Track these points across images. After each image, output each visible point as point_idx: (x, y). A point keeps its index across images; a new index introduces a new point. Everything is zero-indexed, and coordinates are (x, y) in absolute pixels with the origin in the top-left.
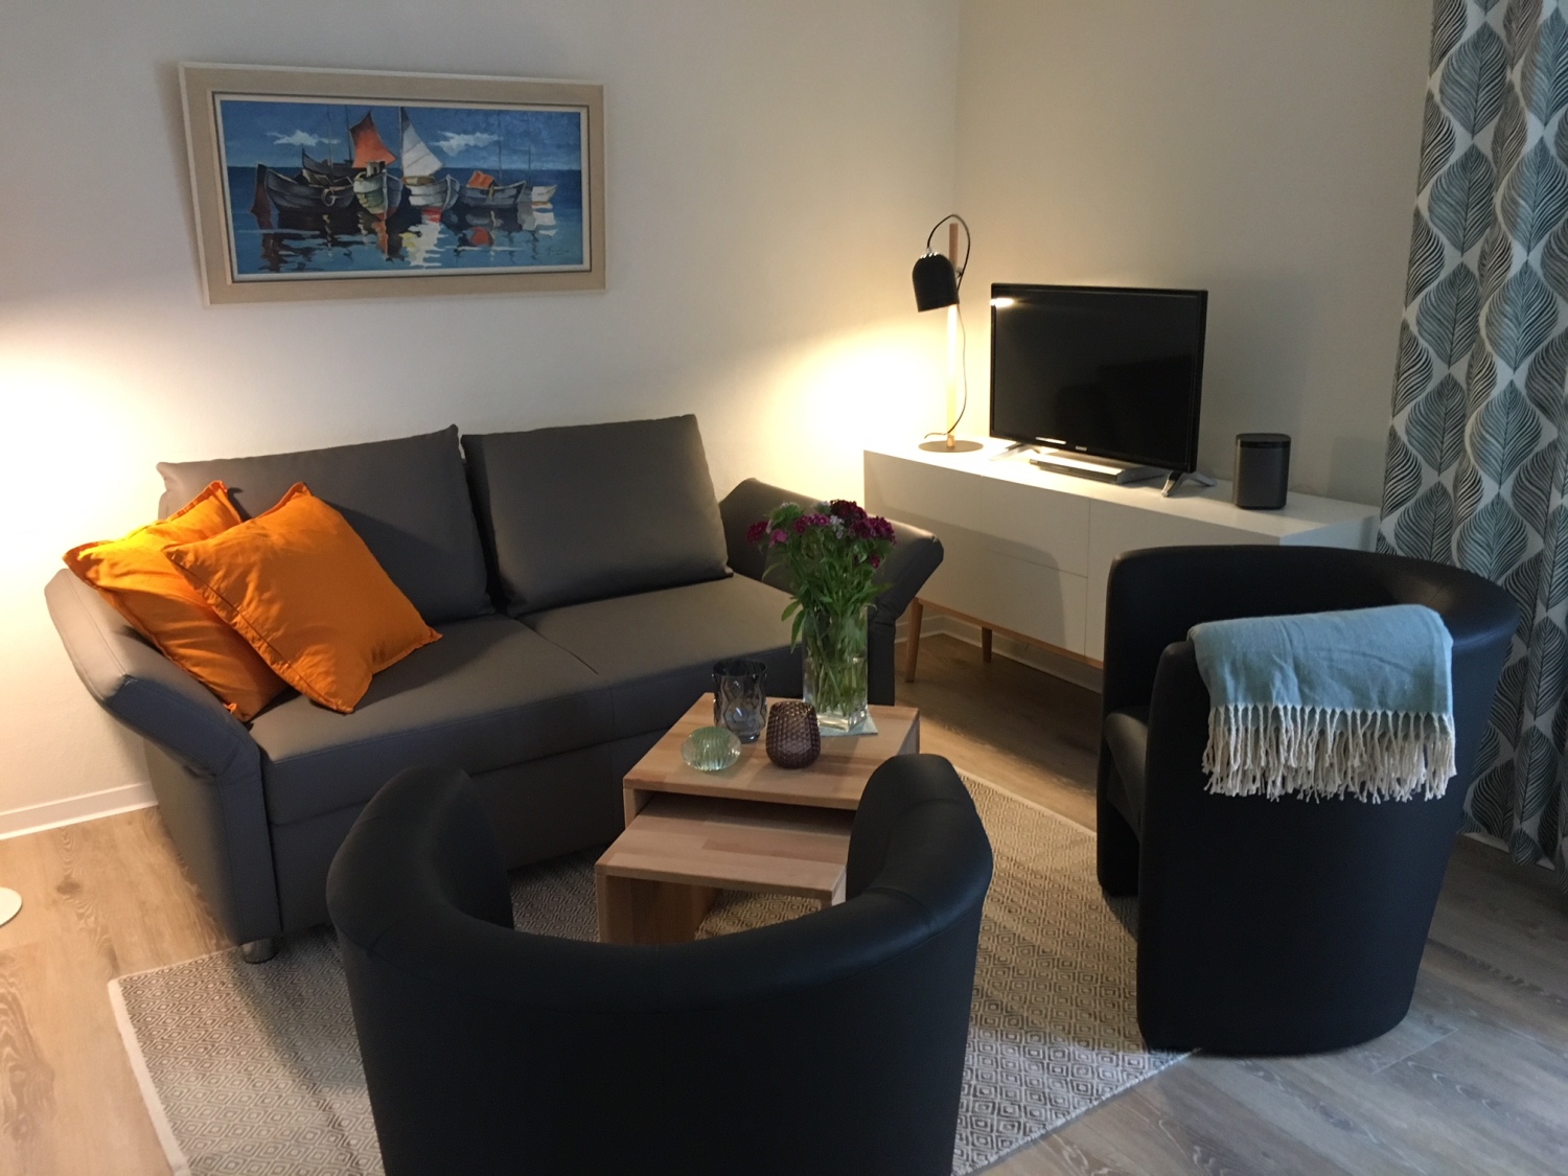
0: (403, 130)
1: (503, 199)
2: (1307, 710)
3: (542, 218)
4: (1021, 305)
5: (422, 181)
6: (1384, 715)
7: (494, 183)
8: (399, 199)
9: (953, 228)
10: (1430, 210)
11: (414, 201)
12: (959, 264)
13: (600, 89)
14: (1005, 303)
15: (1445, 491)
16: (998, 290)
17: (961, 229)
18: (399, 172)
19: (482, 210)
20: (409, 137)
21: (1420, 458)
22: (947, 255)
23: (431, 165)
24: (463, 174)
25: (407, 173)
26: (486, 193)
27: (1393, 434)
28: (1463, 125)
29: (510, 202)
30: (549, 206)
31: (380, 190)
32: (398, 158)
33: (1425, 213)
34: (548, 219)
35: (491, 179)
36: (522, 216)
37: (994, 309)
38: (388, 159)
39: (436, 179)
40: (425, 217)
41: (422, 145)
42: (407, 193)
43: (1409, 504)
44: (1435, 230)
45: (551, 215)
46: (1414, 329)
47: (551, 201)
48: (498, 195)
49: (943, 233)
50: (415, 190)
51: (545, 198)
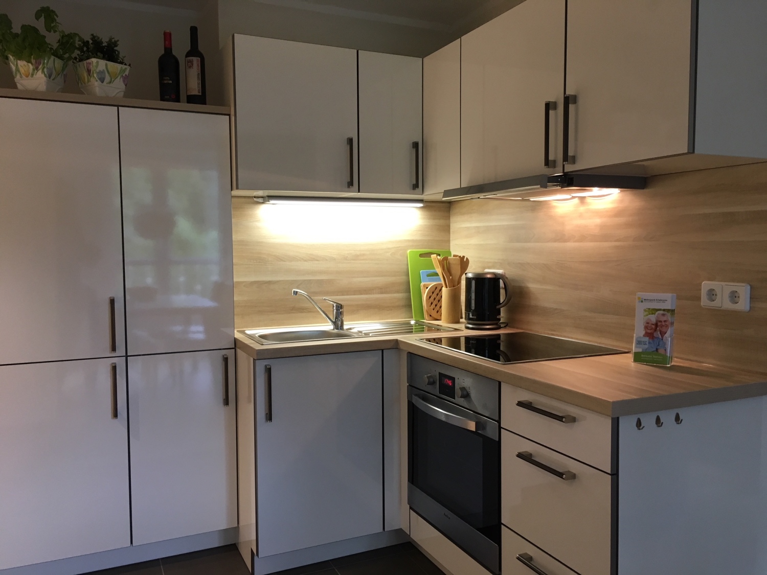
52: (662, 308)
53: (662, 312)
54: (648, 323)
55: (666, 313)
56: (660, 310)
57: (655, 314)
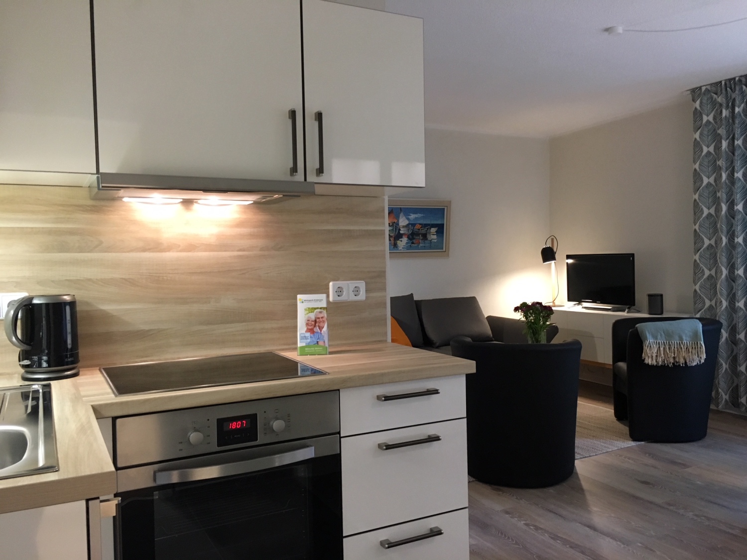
0: (400, 213)
1: (423, 231)
2: (667, 342)
3: (433, 236)
4: (575, 262)
5: (404, 227)
6: (687, 343)
7: (421, 227)
8: (397, 231)
9: (552, 239)
10: (699, 229)
11: (401, 232)
12: (555, 250)
13: (450, 202)
14: (570, 261)
15: (713, 306)
16: (568, 257)
17: (555, 239)
18: (398, 224)
19: (418, 234)
20: (402, 215)
21: (704, 297)
22: (551, 246)
23: (407, 222)
24: (414, 225)
25: (400, 225)
26: (419, 230)
27: (695, 291)
28: (706, 207)
29: (425, 232)
30: (435, 233)
31: (393, 229)
32: (398, 221)
33: (698, 230)
34: (435, 237)
35: (421, 226)
36: (428, 236)
37: (567, 263)
38: (396, 221)
39: (407, 226)
40: (403, 236)
41: (404, 218)
42: (400, 230)
43: (703, 310)
44: (701, 234)
45: (436, 236)
46: (698, 261)
47: (436, 232)
48: (423, 230)
49: (549, 241)
50: (401, 229)
51: (435, 231)
52: (320, 307)
53: (319, 310)
54: (308, 320)
55: (322, 310)
56: (318, 308)
57: (313, 312)
